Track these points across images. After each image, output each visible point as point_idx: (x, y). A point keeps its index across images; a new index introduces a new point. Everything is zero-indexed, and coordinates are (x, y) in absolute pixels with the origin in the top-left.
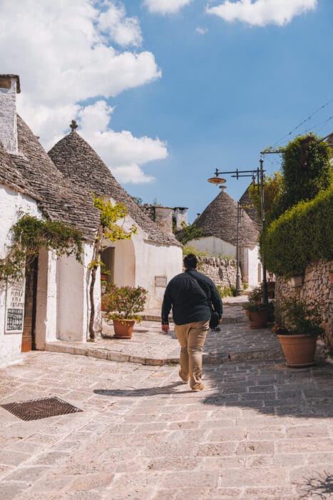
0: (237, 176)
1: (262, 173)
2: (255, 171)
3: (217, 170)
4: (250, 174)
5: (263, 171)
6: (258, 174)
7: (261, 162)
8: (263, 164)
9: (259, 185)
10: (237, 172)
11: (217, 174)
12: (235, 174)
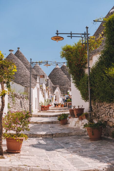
0: (71, 37)
1: (87, 36)
2: (83, 34)
3: (57, 31)
4: (79, 35)
5: (88, 34)
6: (85, 36)
7: (87, 28)
8: (88, 29)
9: (85, 43)
10: (71, 34)
11: (57, 34)
12: (70, 35)
